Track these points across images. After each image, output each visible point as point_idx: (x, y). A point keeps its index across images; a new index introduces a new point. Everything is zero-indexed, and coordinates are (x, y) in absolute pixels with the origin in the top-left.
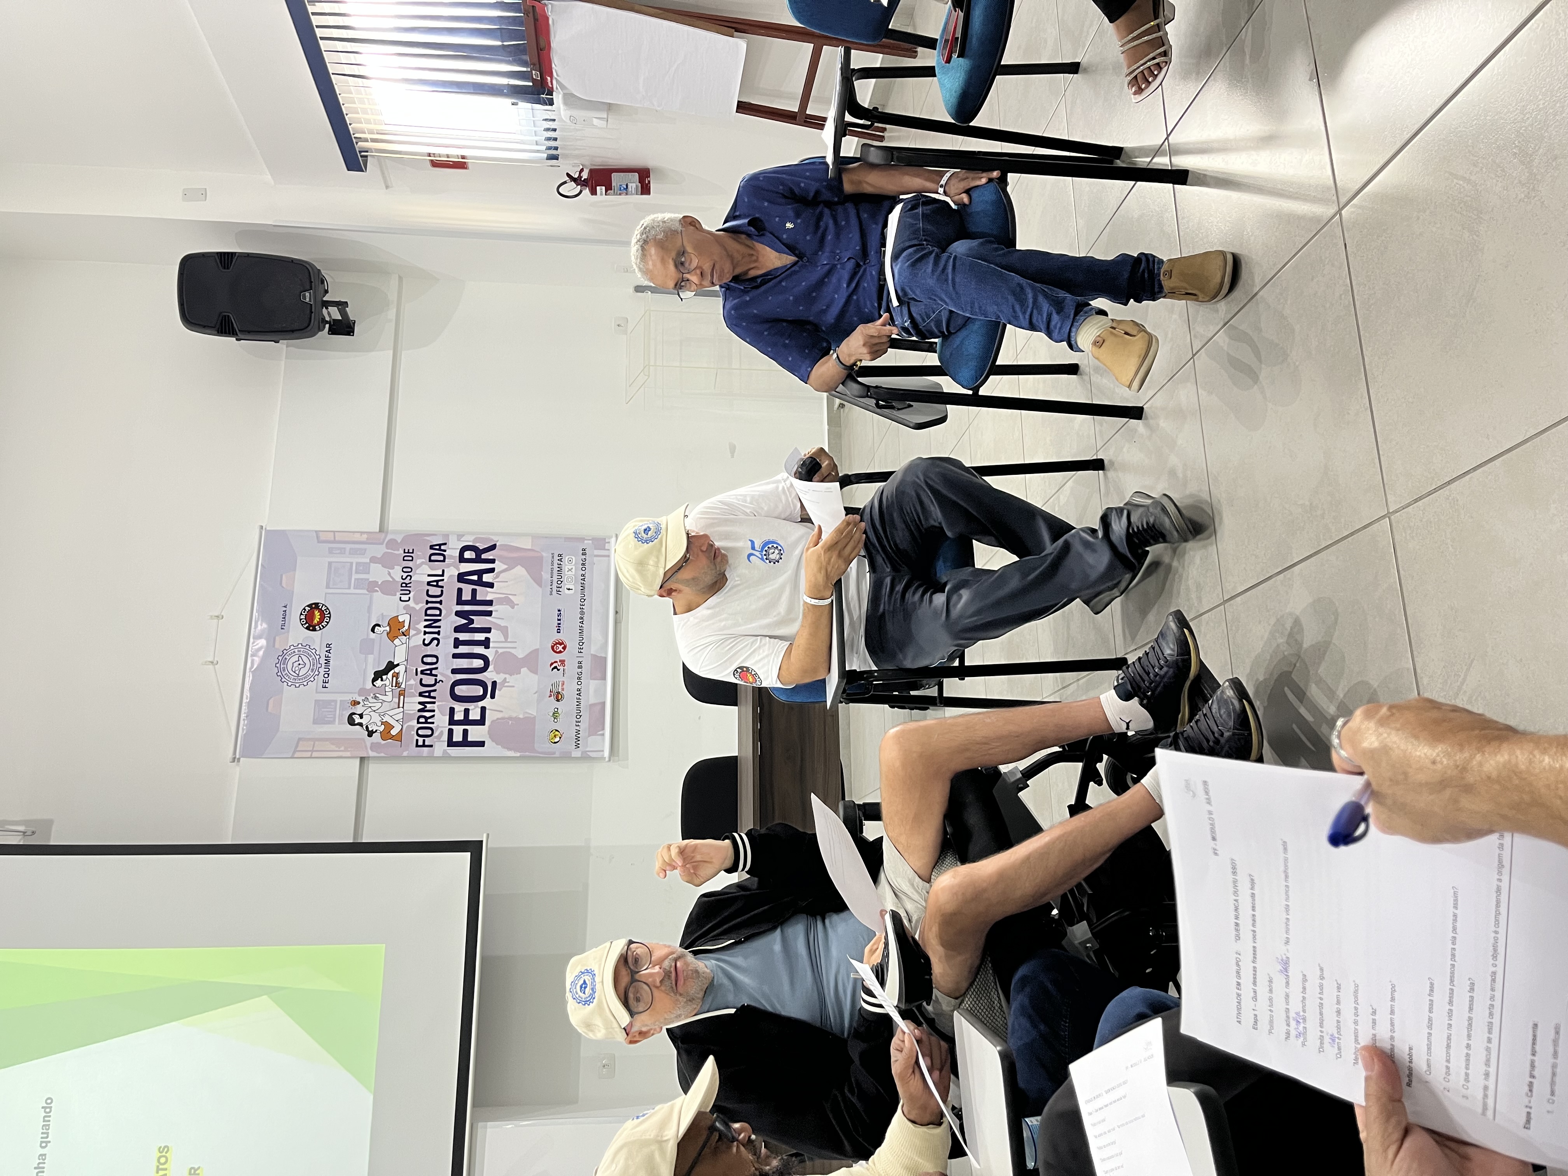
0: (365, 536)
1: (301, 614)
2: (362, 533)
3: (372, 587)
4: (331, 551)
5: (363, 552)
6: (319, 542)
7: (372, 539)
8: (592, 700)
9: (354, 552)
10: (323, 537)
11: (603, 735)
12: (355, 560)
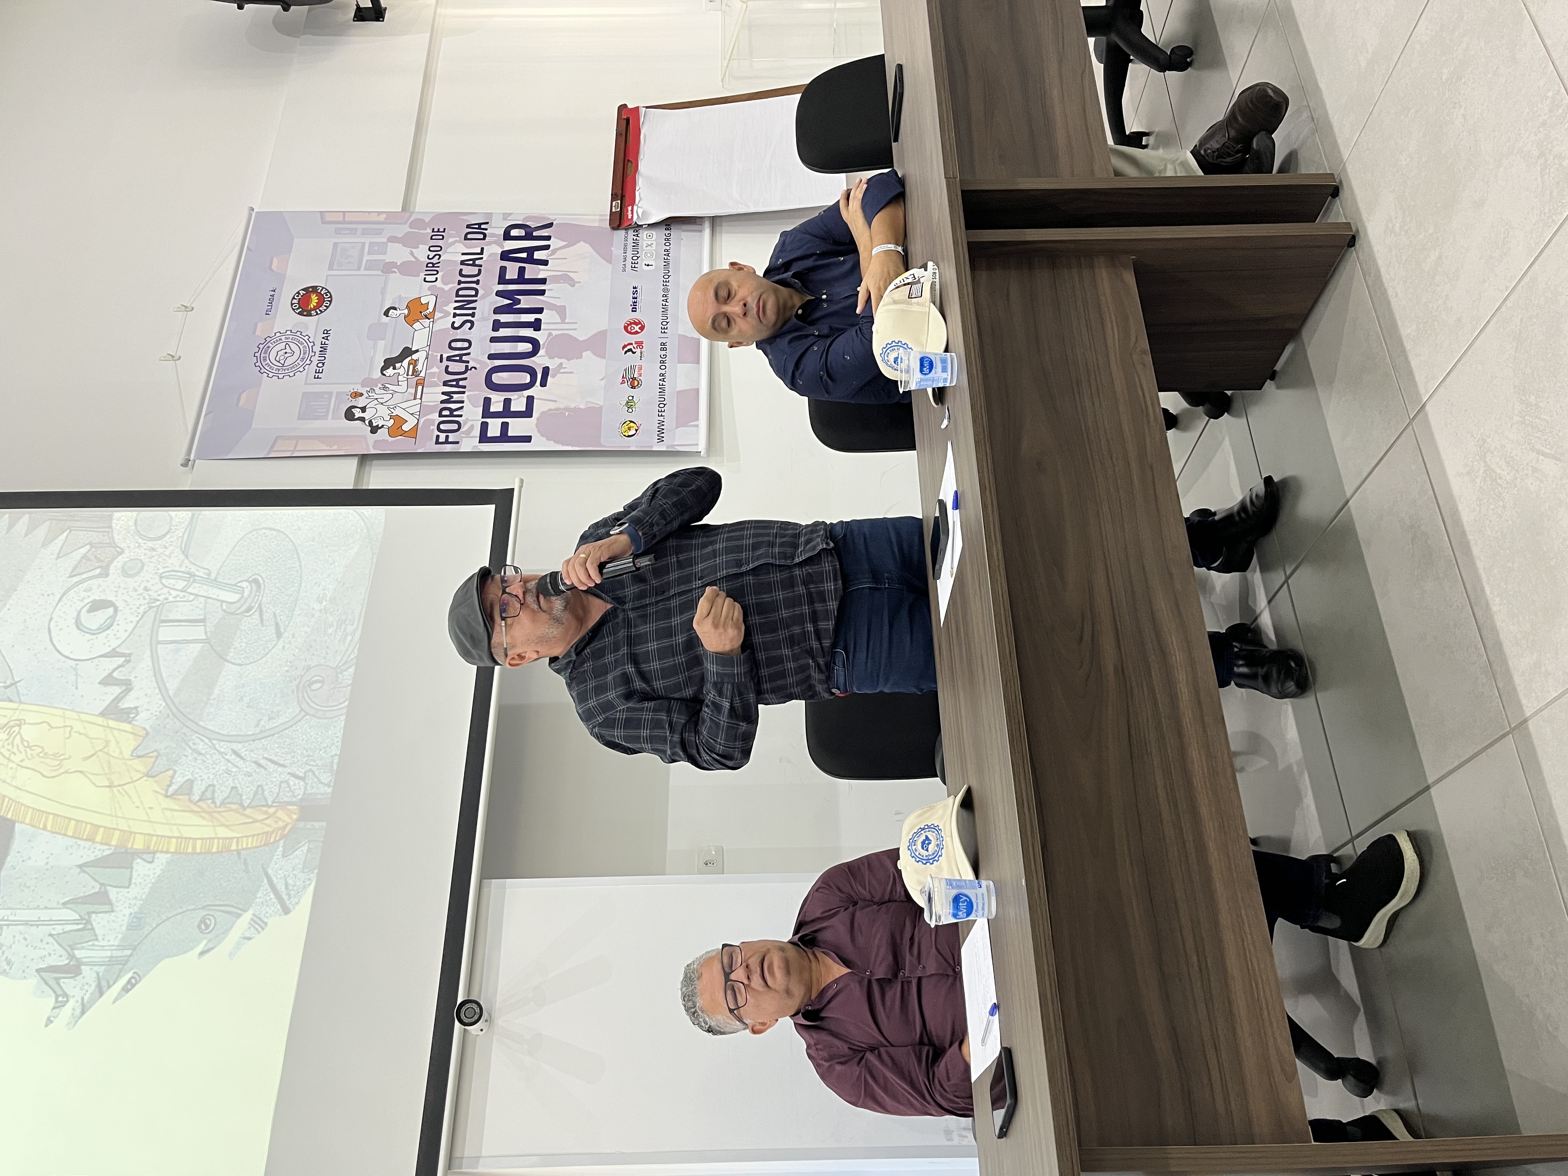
0: (384, 216)
1: (294, 298)
2: (380, 213)
3: (388, 268)
4: (338, 232)
5: (379, 233)
6: (323, 223)
7: (391, 218)
8: (681, 385)
9: (365, 233)
10: (328, 218)
11: (697, 426)
12: (367, 240)
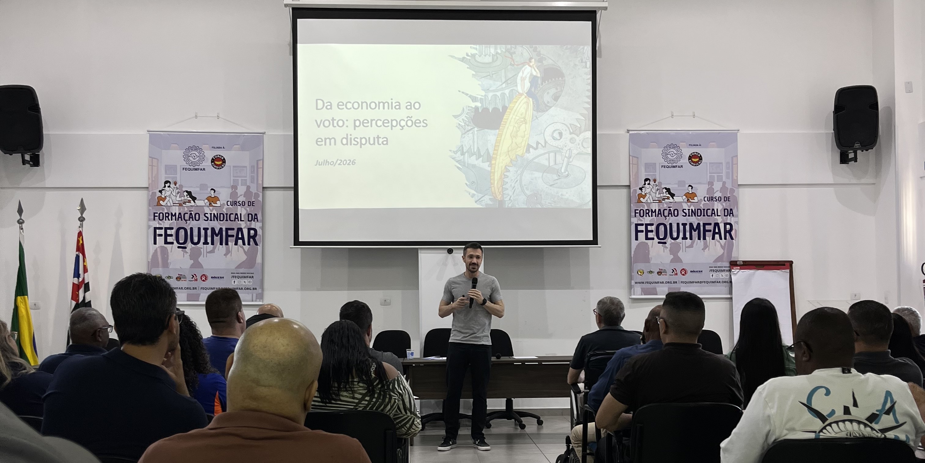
1: (697, 153)
2: (737, 177)
4: (728, 163)
5: (728, 178)
6: (732, 157)
7: (734, 181)
9: (728, 173)
10: (734, 158)
12: (724, 175)
